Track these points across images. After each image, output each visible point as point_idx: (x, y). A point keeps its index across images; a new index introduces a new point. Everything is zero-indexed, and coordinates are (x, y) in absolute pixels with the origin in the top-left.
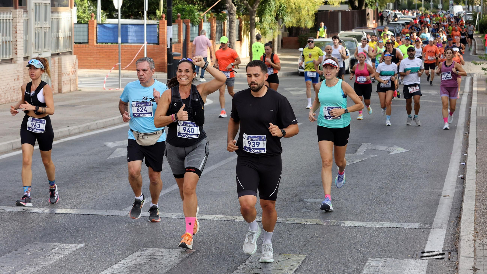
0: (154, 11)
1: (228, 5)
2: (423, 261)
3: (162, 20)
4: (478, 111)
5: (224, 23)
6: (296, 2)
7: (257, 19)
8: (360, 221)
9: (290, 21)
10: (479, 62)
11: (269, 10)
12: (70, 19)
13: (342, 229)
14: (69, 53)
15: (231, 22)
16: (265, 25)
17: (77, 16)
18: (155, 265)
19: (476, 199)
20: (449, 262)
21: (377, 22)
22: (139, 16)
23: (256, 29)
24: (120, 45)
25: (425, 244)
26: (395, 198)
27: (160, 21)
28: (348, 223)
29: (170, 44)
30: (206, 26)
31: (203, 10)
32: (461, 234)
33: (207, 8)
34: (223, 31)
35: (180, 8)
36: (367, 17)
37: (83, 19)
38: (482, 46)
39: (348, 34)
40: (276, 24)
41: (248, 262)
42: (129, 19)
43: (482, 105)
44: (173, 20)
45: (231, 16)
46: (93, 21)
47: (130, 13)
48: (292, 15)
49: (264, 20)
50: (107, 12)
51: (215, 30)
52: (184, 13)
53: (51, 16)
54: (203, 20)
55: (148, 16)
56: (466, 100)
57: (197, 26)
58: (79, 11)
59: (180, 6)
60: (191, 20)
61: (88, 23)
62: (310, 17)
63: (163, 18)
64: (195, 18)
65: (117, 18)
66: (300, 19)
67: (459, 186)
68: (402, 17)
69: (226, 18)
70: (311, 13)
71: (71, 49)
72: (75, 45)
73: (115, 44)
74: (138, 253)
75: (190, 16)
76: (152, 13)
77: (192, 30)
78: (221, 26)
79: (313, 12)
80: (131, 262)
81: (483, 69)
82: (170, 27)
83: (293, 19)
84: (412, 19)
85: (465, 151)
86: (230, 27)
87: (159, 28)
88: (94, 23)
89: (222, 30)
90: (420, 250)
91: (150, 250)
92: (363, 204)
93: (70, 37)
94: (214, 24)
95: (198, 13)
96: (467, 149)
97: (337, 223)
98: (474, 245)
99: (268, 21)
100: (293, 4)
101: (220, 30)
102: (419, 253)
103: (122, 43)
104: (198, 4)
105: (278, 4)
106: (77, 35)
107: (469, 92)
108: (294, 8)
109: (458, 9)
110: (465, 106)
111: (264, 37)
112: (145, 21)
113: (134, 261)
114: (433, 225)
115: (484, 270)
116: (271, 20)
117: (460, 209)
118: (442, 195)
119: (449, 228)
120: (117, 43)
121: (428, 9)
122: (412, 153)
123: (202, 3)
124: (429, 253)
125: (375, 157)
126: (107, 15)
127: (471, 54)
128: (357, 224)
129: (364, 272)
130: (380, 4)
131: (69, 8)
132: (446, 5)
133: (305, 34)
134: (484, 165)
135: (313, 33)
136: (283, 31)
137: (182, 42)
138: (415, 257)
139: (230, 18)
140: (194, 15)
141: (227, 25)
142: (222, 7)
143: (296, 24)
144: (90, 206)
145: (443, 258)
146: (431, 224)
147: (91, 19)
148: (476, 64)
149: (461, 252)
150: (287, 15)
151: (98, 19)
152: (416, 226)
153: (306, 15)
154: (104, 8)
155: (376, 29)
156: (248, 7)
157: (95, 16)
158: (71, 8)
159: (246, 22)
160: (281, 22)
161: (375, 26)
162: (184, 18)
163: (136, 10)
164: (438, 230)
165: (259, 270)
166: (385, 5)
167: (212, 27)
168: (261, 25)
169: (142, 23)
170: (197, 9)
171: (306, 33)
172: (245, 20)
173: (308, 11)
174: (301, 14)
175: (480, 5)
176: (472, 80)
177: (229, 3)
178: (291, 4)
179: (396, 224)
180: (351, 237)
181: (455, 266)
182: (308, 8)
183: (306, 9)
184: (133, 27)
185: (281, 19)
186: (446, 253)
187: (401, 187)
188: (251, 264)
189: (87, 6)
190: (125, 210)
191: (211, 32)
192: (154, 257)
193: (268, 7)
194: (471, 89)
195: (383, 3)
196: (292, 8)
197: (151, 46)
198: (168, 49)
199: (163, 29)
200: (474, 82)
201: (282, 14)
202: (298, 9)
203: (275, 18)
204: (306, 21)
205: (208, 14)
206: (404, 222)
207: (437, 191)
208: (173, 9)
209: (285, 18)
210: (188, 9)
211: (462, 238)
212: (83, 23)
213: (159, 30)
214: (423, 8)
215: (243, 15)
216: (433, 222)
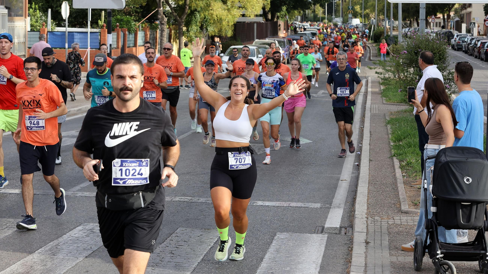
0: (96, 21)
1: (160, 17)
2: (323, 235)
3: (103, 29)
4: (372, 108)
5: (156, 32)
6: (218, 14)
7: (184, 29)
8: (270, 201)
9: (212, 31)
10: (373, 67)
11: (195, 21)
12: (24, 27)
13: (255, 208)
14: (23, 56)
15: (162, 31)
16: (191, 34)
17: (31, 24)
18: (94, 238)
19: (369, 183)
20: (345, 237)
21: (287, 31)
22: (83, 25)
23: (183, 37)
24: (67, 50)
25: (325, 221)
26: (300, 182)
27: (102, 29)
28: (260, 203)
29: (110, 49)
30: (140, 35)
31: (138, 21)
32: (356, 213)
33: (142, 19)
34: (155, 39)
35: (119, 19)
36: (279, 28)
37: (35, 27)
38: (376, 53)
39: (262, 42)
40: (200, 33)
41: (175, 235)
42: (75, 27)
43: (375, 103)
44: (112, 29)
45: (162, 26)
46: (45, 29)
47: (76, 23)
48: (214, 25)
49: (191, 30)
50: (56, 22)
51: (149, 38)
52: (122, 23)
53: (8, 24)
54: (138, 29)
55: (91, 26)
56: (362, 99)
57: (133, 34)
58: (32, 21)
59: (119, 17)
60: (128, 30)
61: (40, 31)
62: (230, 27)
63: (104, 27)
64: (132, 27)
65: (65, 26)
66: (221, 29)
67: (355, 172)
68: (308, 28)
69: (158, 28)
70: (231, 24)
71: (25, 53)
72: (28, 50)
73: (63, 49)
74: (80, 228)
75: (127, 26)
76: (95, 23)
77: (129, 38)
78: (154, 34)
79: (233, 23)
80: (74, 235)
81: (376, 73)
82: (110, 35)
83: (216, 28)
84: (317, 30)
85: (360, 142)
86: (162, 35)
87: (100, 36)
88: (45, 31)
89: (154, 37)
90: (321, 226)
91: (91, 225)
92: (273, 187)
93: (25, 43)
94: (148, 33)
95: (134, 23)
96: (362, 141)
97: (250, 203)
98: (367, 222)
99: (194, 30)
100: (215, 17)
101: (153, 37)
102: (320, 229)
103: (68, 48)
104: (135, 16)
105: (203, 15)
106: (30, 41)
107: (364, 92)
108: (216, 20)
109: (356, 22)
110: (361, 104)
111: (190, 44)
112: (89, 30)
113: (77, 235)
114: (332, 205)
115: (374, 243)
116: (197, 30)
117: (356, 192)
118: (341, 179)
119: (345, 208)
120: (65, 48)
121: (330, 22)
122: (316, 143)
123: (137, 15)
124: (328, 228)
125: (284, 147)
126: (56, 24)
127: (366, 60)
128: (267, 203)
129: (273, 245)
130: (290, 17)
131: (24, 17)
132: (346, 18)
133: (226, 42)
134: (376, 154)
135: (232, 41)
136: (207, 39)
137: (120, 47)
138: (316, 232)
139: (161, 28)
140: (131, 25)
141: (159, 33)
142: (155, 18)
143: (218, 33)
144: (40, 187)
145: (340, 233)
146: (331, 204)
147: (42, 27)
148: (371, 69)
149: (356, 228)
150: (210, 26)
151: (49, 27)
152: (318, 205)
153: (226, 26)
154: (53, 18)
155: (286, 38)
156: (177, 18)
157: (46, 24)
158: (26, 17)
159: (175, 31)
160: (205, 32)
161: (285, 35)
162: (122, 28)
163: (81, 20)
164: (337, 209)
165: (183, 242)
166: (294, 18)
167: (146, 35)
168: (187, 34)
169: (86, 31)
170: (134, 20)
171: (226, 40)
172: (174, 29)
173: (228, 22)
174: (223, 25)
175: (375, 19)
176: (367, 82)
177: (160, 15)
178: (214, 16)
179: (301, 203)
180: (262, 215)
181: (350, 240)
182: (228, 20)
183: (227, 20)
184: (79, 34)
185: (205, 29)
186: (343, 229)
187: (305, 172)
188: (177, 237)
189: (39, 16)
190: (70, 191)
191: (145, 39)
192: (94, 231)
193: (194, 19)
194: (367, 89)
195: (292, 16)
196: (214, 20)
197: (94, 50)
198: (108, 54)
199: (104, 36)
200: (369, 83)
201: (206, 24)
202: (220, 20)
203: (200, 27)
204: (226, 31)
205: (142, 24)
206: (308, 202)
207: (337, 176)
208: (113, 19)
209: (208, 28)
210: (125, 19)
211: (356, 216)
212: (35, 30)
213: (100, 37)
214: (326, 21)
215: (173, 25)
216: (332, 202)
